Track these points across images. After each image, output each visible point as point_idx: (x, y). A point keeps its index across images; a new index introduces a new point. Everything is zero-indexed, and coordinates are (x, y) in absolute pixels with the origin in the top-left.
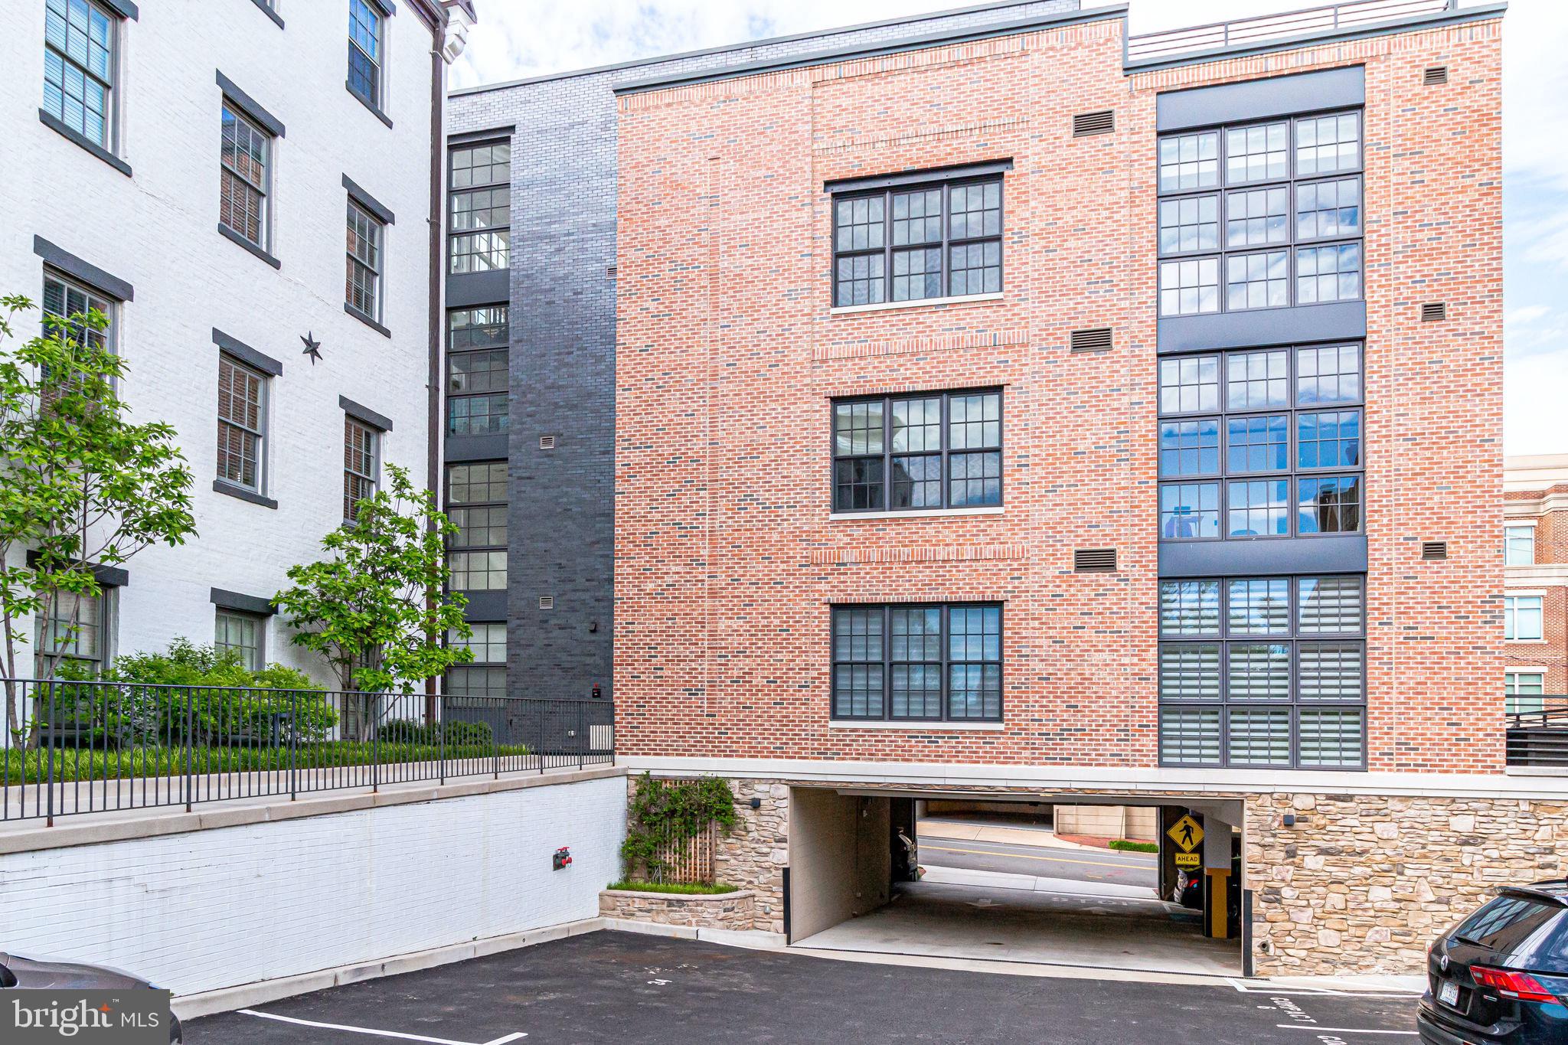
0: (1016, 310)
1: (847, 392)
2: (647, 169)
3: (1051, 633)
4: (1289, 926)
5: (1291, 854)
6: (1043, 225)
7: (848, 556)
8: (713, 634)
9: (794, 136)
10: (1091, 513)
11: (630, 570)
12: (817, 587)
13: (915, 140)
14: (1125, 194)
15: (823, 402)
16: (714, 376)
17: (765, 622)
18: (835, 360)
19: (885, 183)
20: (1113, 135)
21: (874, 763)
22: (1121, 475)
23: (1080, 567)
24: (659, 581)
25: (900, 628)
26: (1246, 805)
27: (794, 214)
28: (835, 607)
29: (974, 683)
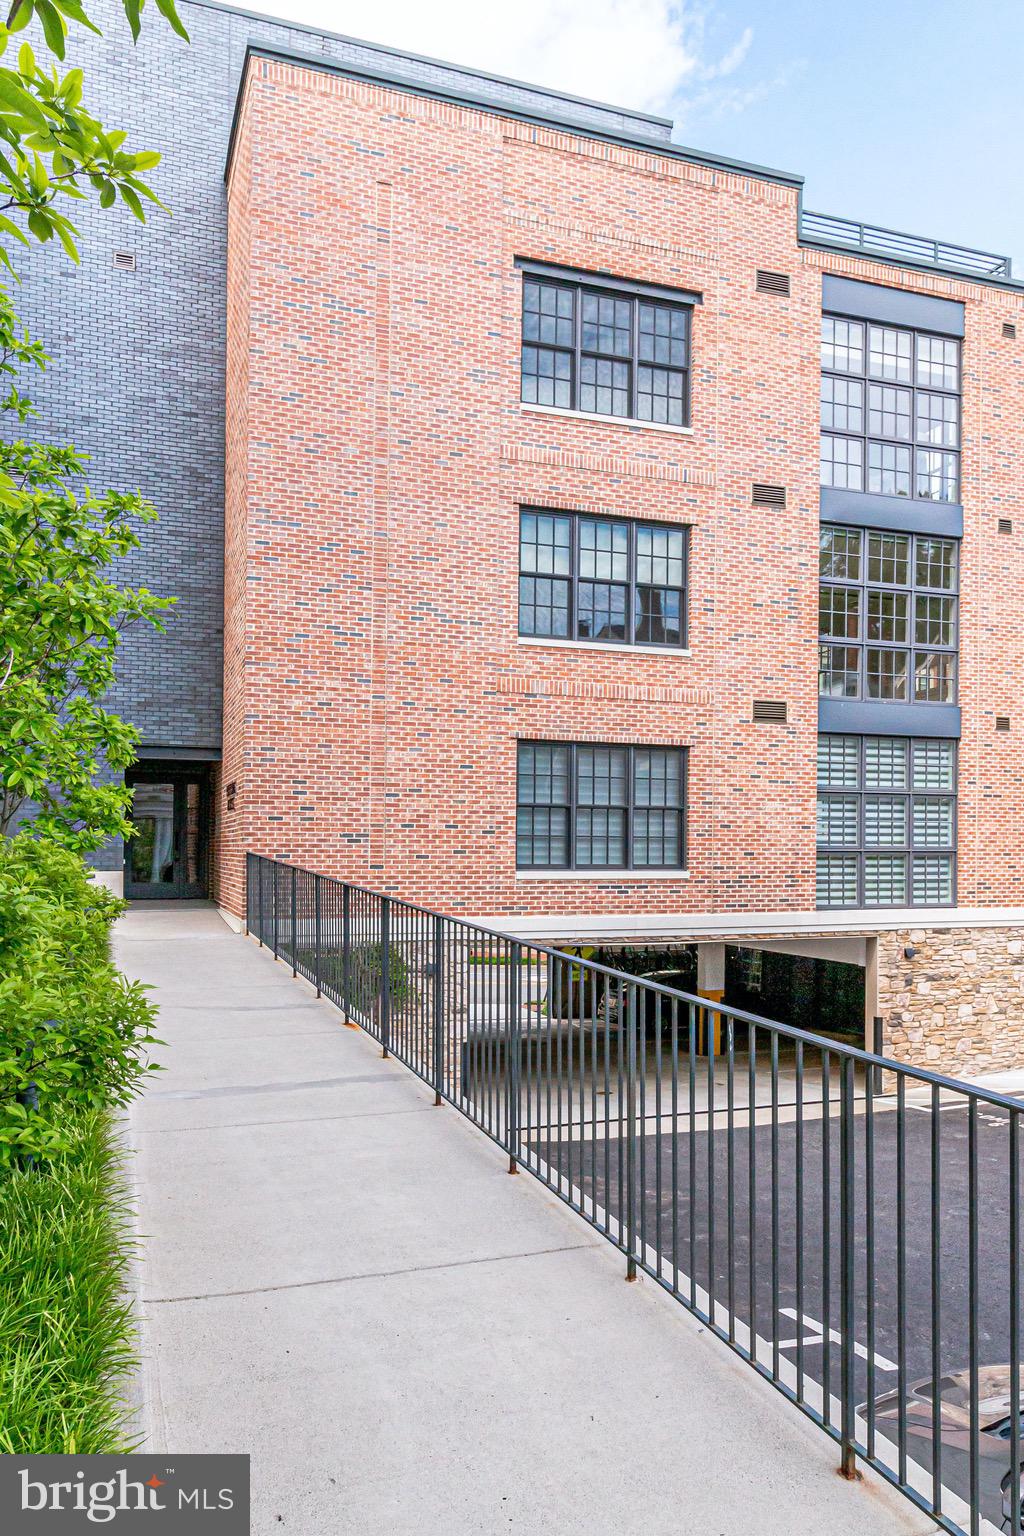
0: (705, 450)
1: (539, 502)
2: (293, 166)
3: (733, 781)
4: (907, 1045)
5: (909, 982)
6: (729, 370)
7: (539, 687)
8: (379, 767)
9: (481, 191)
10: (768, 665)
11: (268, 680)
12: (504, 718)
13: (611, 242)
14: (796, 360)
15: (512, 508)
16: (382, 451)
17: (444, 756)
18: (525, 462)
19: (575, 278)
20: (789, 301)
21: (563, 917)
22: (790, 630)
23: (757, 718)
24: (309, 698)
25: (584, 769)
26: (879, 941)
27: (483, 283)
28: (522, 742)
29: (655, 830)
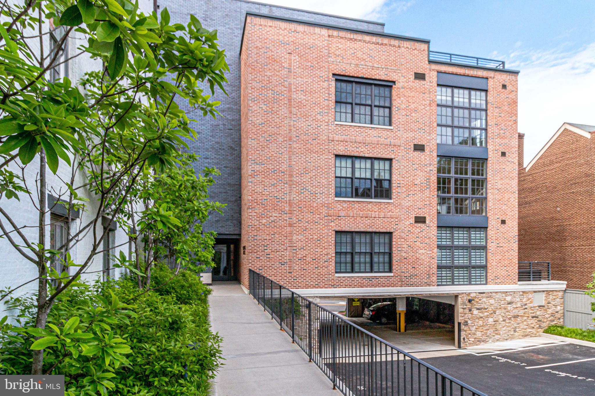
0: (397, 134)
1: (341, 153)
2: (261, 50)
3: (408, 243)
4: (470, 332)
5: (470, 310)
6: (405, 107)
7: (342, 214)
8: (291, 241)
9: (321, 53)
10: (419, 204)
11: (255, 214)
12: (331, 224)
13: (364, 67)
14: (428, 102)
15: (333, 156)
16: (290, 139)
17: (311, 237)
18: (337, 141)
19: (352, 79)
20: (425, 82)
21: (351, 289)
22: (427, 193)
23: (416, 222)
24: (268, 219)
25: (357, 240)
26: (459, 296)
27: (322, 83)
28: (337, 232)
29: (381, 260)
